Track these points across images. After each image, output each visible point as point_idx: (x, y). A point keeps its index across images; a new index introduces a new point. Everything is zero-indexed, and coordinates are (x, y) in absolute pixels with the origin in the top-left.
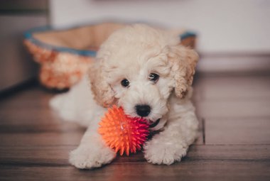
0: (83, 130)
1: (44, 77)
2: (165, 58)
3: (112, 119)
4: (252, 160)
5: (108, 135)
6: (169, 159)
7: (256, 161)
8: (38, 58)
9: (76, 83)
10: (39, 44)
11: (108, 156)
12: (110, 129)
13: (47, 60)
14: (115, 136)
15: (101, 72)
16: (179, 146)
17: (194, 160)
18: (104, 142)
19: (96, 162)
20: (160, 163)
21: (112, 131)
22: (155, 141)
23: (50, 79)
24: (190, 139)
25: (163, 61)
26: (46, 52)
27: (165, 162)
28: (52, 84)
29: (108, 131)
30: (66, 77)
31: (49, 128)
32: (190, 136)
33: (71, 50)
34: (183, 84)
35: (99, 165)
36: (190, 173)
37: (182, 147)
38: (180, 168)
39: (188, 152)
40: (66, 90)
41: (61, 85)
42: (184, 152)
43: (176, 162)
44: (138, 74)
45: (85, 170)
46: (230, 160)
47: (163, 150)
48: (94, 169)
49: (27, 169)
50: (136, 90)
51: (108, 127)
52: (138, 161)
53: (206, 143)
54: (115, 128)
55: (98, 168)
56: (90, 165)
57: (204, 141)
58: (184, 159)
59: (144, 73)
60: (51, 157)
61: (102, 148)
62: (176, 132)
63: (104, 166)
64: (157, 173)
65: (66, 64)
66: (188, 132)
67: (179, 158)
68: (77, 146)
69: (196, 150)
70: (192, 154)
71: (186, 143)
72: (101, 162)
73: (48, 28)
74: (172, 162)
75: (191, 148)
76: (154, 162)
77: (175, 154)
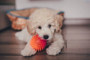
0: (26, 43)
1: (13, 26)
2: (53, 20)
3: (34, 40)
4: (82, 54)
5: (33, 45)
6: (55, 54)
7: (84, 54)
8: (11, 19)
9: (24, 28)
10: (11, 15)
11: (34, 52)
12: (34, 43)
13: (14, 20)
14: (36, 46)
15: (31, 23)
16: (58, 49)
17: (63, 54)
18: (32, 48)
19: (30, 54)
20: (52, 55)
21: (35, 44)
22: (50, 47)
23: (15, 27)
24: (61, 47)
25: (53, 21)
26: (14, 18)
27: (53, 55)
28: (16, 28)
29: (33, 44)
30: (20, 26)
31: (15, 43)
32: (62, 46)
33: (22, 17)
34: (59, 28)
35: (31, 55)
36: (62, 58)
37: (59, 49)
38: (58, 57)
39: (61, 51)
40: (20, 30)
41: (19, 29)
42: (60, 51)
43: (57, 55)
44: (45, 25)
45: (26, 57)
46: (75, 54)
47: (53, 50)
48: (29, 56)
49: (7, 56)
50: (44, 30)
51: (33, 43)
52: (44, 54)
53: (67, 48)
54: (35, 43)
55: (30, 56)
56: (28, 55)
57: (66, 48)
58: (60, 53)
59: (46, 25)
60: (15, 53)
61: (32, 50)
62: (57, 45)
63: (32, 56)
64: (51, 58)
65: (20, 22)
66: (61, 44)
67: (58, 53)
68: (23, 49)
69: (63, 51)
70: (62, 52)
71: (60, 48)
72: (31, 54)
73: (15, 10)
74: (56, 54)
75: (62, 50)
76: (50, 55)
77: (57, 52)
